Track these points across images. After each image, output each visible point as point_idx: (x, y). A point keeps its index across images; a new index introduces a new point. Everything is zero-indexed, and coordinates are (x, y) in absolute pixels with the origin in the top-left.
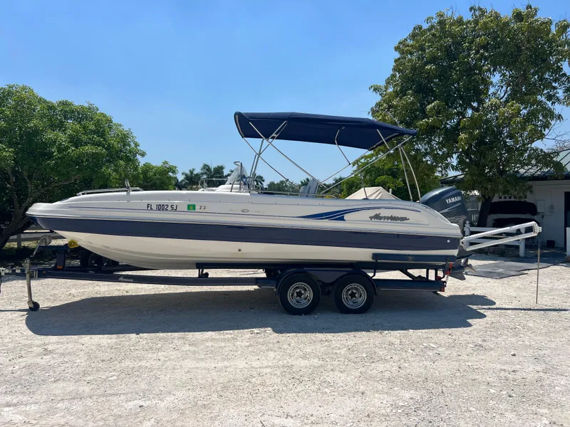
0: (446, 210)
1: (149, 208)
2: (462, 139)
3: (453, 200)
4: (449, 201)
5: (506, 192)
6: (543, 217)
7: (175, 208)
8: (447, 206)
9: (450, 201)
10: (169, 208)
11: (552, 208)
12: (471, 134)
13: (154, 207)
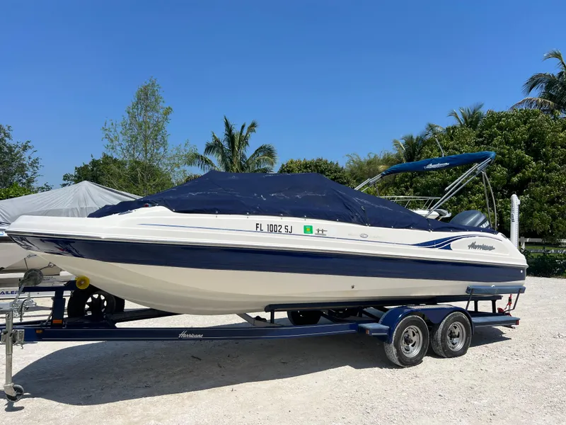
1: (259, 230)
7: (289, 230)
10: (283, 230)
13: (265, 228)
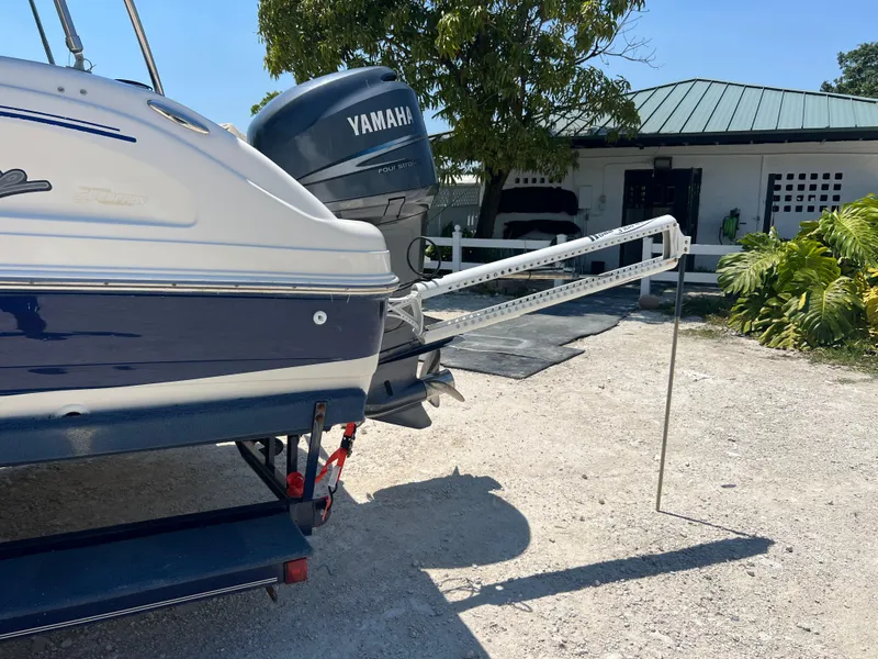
0: (349, 167)
2: (445, 28)
3: (378, 121)
4: (361, 125)
5: (531, 165)
6: (587, 218)
8: (354, 146)
9: (366, 127)
11: (603, 202)
12: (465, 14)
